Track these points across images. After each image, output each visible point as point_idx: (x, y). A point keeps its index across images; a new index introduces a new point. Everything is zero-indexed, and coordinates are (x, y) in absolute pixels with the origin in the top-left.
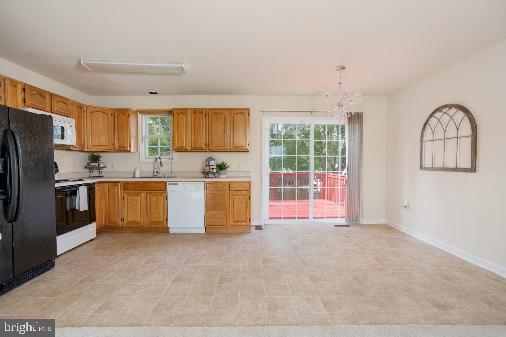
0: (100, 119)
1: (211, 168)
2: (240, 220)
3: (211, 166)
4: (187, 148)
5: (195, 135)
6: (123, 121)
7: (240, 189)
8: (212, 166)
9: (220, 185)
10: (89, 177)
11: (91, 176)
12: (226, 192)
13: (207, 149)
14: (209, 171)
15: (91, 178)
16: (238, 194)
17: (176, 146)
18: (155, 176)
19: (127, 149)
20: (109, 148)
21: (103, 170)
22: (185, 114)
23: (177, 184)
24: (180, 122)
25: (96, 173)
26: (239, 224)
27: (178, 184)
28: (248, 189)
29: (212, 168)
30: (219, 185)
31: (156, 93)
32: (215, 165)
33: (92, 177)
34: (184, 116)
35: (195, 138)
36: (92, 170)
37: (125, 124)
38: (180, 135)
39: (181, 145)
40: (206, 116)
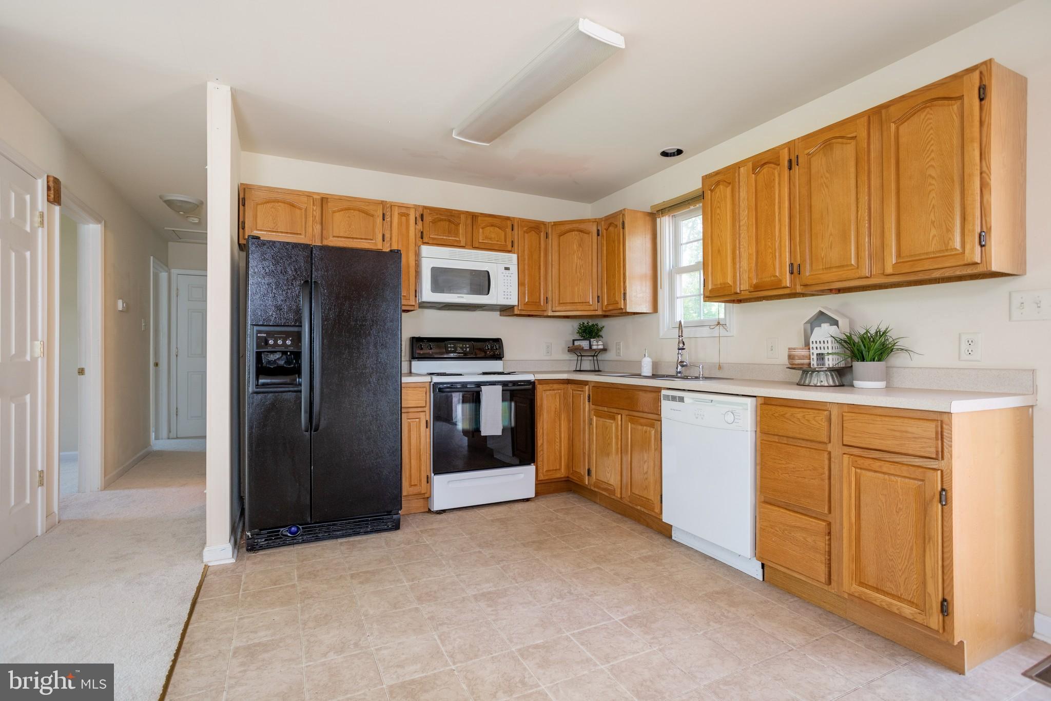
0: (575, 246)
1: (816, 352)
2: (889, 587)
3: (815, 345)
4: (735, 288)
5: (757, 244)
6: (614, 242)
7: (889, 444)
8: (818, 345)
9: (804, 416)
10: (574, 371)
11: (578, 369)
12: (830, 447)
13: (795, 285)
14: (806, 361)
15: (578, 372)
16: (880, 467)
17: (710, 288)
18: (677, 373)
19: (619, 307)
20: (592, 308)
21: (601, 357)
22: (730, 183)
23: (681, 399)
24: (718, 211)
25: (587, 364)
26: (883, 601)
27: (683, 398)
28: (933, 450)
29: (819, 351)
30: (799, 416)
31: (679, 152)
32: (830, 339)
33: (580, 371)
34: (729, 190)
35: (757, 252)
36: (582, 356)
37: (616, 248)
38: (719, 251)
39: (722, 282)
40: (790, 168)
